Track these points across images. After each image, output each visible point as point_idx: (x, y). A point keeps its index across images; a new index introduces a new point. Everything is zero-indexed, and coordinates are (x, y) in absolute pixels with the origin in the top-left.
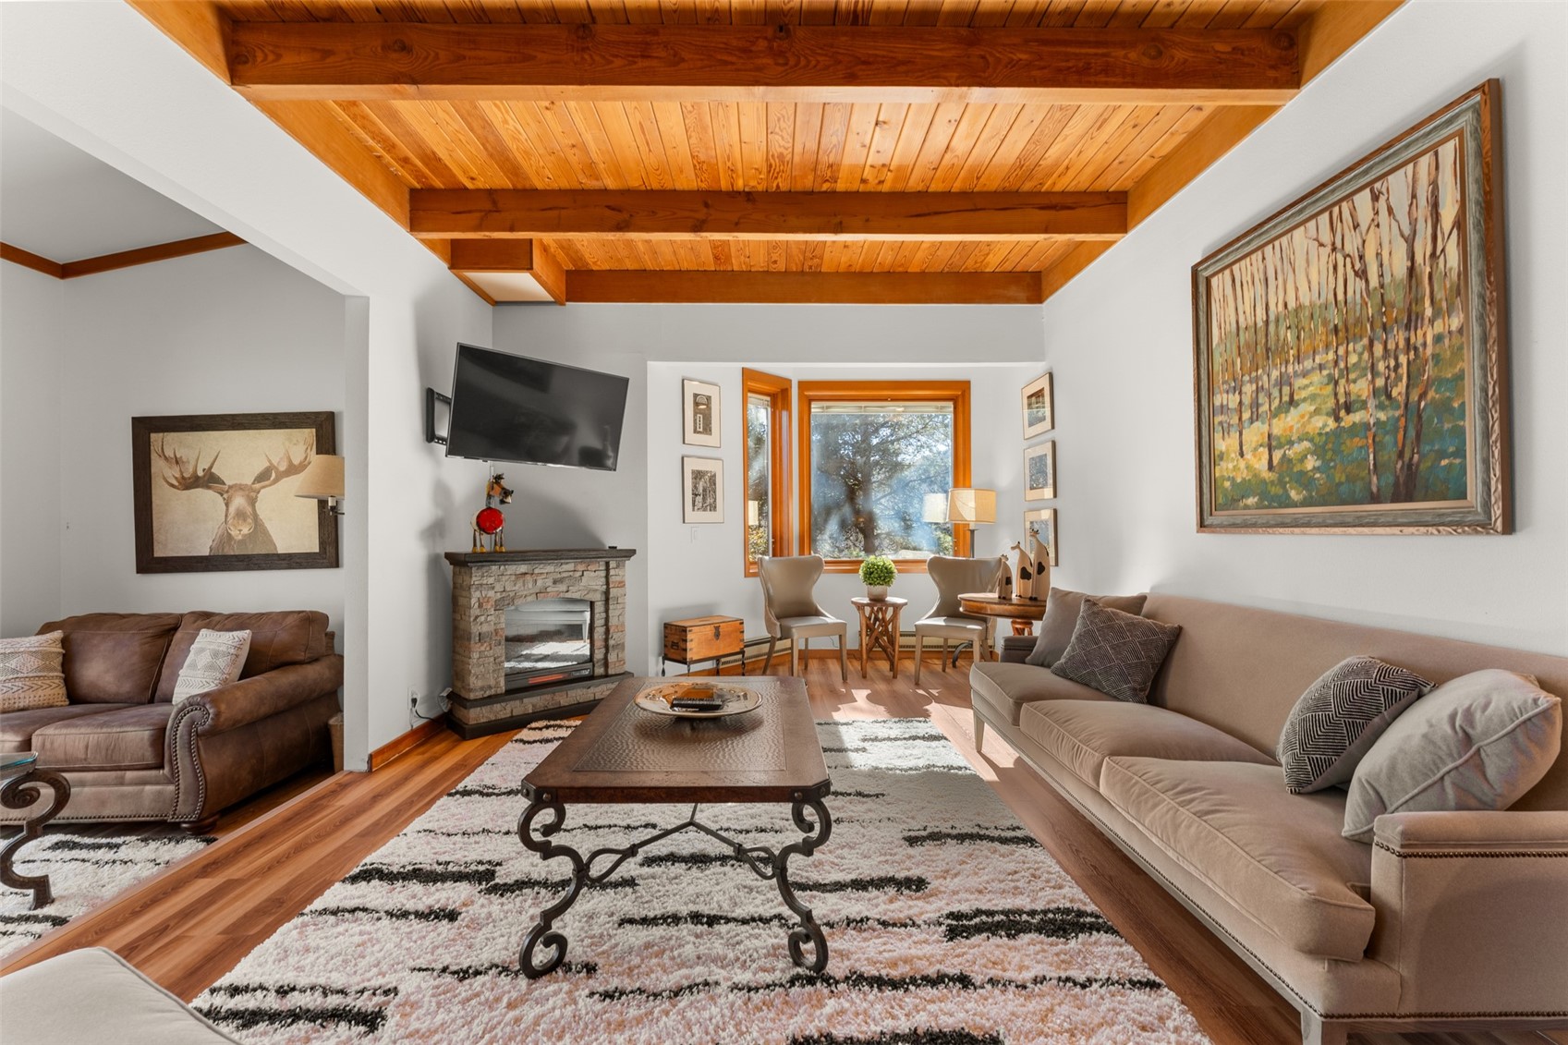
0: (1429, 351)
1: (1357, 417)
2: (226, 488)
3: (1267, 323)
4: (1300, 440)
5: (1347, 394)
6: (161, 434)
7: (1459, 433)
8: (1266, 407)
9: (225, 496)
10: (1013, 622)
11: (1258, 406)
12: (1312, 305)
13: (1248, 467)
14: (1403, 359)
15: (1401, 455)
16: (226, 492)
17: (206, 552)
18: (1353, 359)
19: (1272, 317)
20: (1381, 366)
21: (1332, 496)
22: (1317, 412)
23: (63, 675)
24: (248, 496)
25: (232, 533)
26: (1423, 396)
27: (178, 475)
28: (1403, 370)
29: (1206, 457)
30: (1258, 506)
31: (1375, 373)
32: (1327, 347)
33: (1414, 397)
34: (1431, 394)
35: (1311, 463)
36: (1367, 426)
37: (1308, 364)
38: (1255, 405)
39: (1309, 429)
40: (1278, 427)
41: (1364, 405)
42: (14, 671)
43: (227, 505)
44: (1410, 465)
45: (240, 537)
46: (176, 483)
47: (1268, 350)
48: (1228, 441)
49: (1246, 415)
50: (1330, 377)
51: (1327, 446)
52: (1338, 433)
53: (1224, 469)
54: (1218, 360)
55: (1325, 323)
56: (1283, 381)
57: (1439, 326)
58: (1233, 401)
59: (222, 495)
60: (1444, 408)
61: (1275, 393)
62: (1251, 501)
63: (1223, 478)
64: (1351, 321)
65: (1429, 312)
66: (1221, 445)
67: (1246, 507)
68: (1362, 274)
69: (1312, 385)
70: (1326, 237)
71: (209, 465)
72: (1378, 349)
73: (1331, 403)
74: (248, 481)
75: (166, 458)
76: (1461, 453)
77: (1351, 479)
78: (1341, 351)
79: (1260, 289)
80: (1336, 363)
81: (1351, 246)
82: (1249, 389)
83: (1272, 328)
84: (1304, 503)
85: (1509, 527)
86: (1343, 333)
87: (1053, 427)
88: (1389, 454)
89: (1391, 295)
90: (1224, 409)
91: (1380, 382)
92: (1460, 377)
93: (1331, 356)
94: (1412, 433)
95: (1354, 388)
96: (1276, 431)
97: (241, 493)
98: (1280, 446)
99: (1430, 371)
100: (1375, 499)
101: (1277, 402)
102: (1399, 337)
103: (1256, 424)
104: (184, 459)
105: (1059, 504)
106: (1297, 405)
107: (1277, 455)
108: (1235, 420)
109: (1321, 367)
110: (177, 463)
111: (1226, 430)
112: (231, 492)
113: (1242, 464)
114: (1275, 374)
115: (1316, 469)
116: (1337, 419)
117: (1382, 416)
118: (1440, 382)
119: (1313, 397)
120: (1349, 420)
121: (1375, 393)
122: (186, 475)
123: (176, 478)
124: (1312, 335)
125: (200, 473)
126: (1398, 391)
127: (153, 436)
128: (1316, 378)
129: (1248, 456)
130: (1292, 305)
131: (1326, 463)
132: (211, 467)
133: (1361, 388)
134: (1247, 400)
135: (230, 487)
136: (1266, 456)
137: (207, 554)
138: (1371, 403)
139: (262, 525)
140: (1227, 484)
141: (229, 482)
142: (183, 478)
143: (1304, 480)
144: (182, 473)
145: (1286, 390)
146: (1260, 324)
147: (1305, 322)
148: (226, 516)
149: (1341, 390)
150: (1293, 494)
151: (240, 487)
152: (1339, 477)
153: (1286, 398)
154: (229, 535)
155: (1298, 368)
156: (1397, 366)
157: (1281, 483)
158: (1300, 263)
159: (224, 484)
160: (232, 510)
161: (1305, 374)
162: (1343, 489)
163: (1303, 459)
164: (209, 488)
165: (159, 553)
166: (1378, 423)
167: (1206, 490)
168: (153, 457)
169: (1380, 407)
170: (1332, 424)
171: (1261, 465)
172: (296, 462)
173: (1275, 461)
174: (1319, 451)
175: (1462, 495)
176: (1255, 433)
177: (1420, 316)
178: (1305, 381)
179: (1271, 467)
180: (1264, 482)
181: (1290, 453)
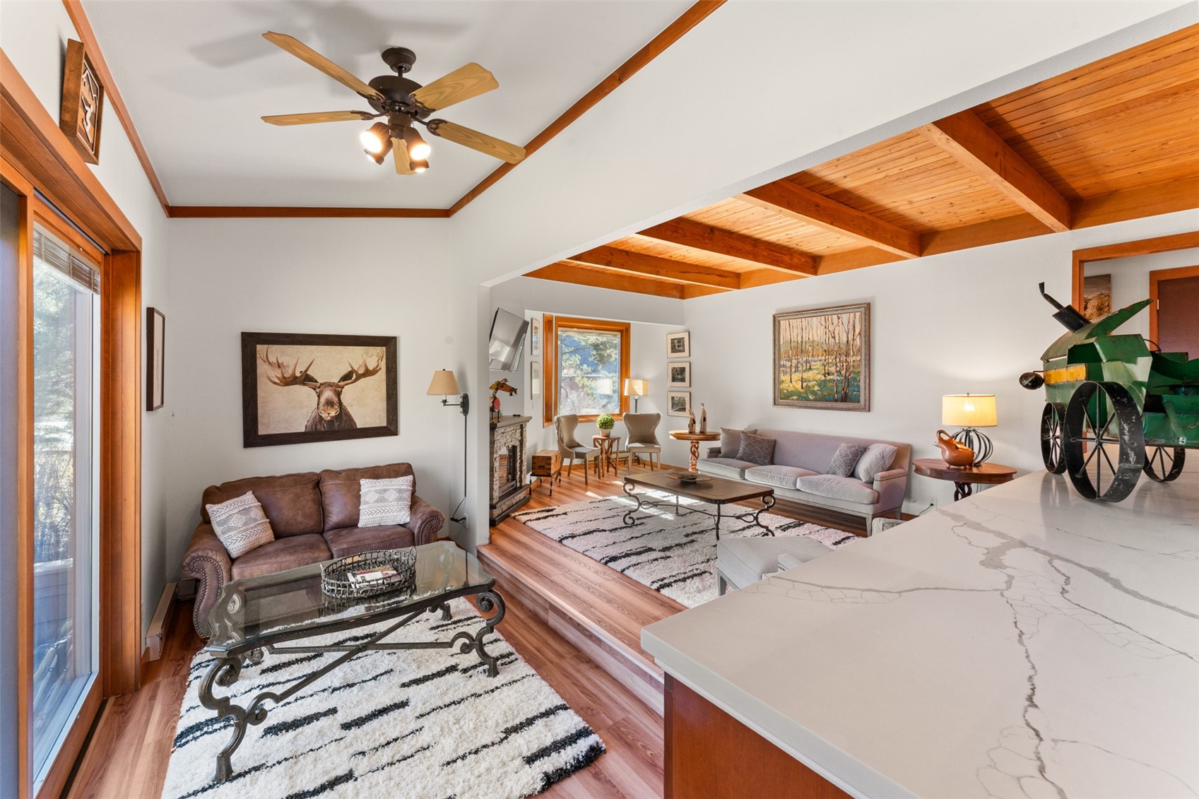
0: (851, 364)
1: (831, 377)
2: (319, 385)
3: (802, 342)
4: (813, 381)
5: (828, 370)
6: (266, 346)
7: (859, 386)
8: (801, 368)
9: (318, 390)
10: (692, 442)
11: (798, 367)
12: (818, 342)
13: (793, 387)
14: (845, 364)
15: (843, 390)
16: (319, 388)
17: (303, 430)
18: (830, 361)
19: (804, 341)
20: (838, 365)
21: (823, 399)
22: (819, 373)
23: (268, 520)
24: (335, 390)
25: (323, 416)
26: (850, 375)
27: (280, 375)
28: (845, 367)
29: (777, 381)
30: (797, 400)
31: (837, 366)
32: (822, 355)
33: (847, 375)
34: (852, 375)
35: (816, 388)
36: (834, 380)
37: (816, 358)
38: (797, 367)
39: (816, 378)
40: (805, 375)
41: (833, 374)
42: (256, 520)
43: (319, 396)
44: (846, 393)
45: (329, 418)
46: (279, 382)
47: (802, 351)
48: (786, 377)
49: (793, 370)
50: (823, 364)
51: (822, 384)
52: (825, 381)
53: (784, 386)
54: (782, 350)
55: (822, 348)
56: (807, 362)
57: (854, 358)
58: (788, 364)
59: (315, 390)
60: (855, 379)
61: (804, 365)
62: (794, 398)
63: (784, 389)
64: (830, 350)
65: (852, 354)
66: (783, 378)
67: (793, 399)
68: (834, 337)
69: (817, 365)
70: (823, 323)
71: (305, 369)
72: (838, 360)
73: (823, 372)
74: (336, 380)
75: (270, 363)
76: (859, 391)
77: (829, 395)
78: (827, 357)
79: (800, 331)
80: (825, 360)
81: (831, 328)
82: (794, 362)
83: (804, 344)
84: (815, 400)
85: (869, 411)
86: (828, 352)
87: (690, 356)
88: (840, 389)
89: (842, 346)
90: (784, 366)
91: (838, 369)
92: (859, 372)
93: (824, 358)
94: (846, 384)
95: (830, 369)
96: (804, 377)
97: (330, 388)
98: (806, 381)
99: (851, 369)
100: (836, 401)
101: (805, 368)
102: (843, 358)
103: (797, 373)
104: (285, 364)
105: (692, 390)
106: (812, 370)
107: (805, 384)
108: (789, 370)
109: (820, 360)
110: (279, 367)
111: (785, 373)
112: (322, 387)
113: (791, 385)
114: (804, 359)
115: (818, 390)
116: (825, 377)
117: (839, 378)
118: (854, 372)
119: (818, 369)
120: (828, 378)
121: (837, 371)
122: (286, 375)
123: (278, 378)
124: (818, 350)
125: (298, 374)
126: (843, 372)
127: (259, 347)
128: (819, 363)
129: (794, 383)
130: (811, 339)
131: (822, 389)
132: (307, 370)
133: (833, 369)
134: (793, 365)
135: (321, 384)
136: (801, 384)
137: (304, 431)
138: (835, 374)
139: (346, 410)
140: (785, 391)
141: (320, 381)
142: (284, 378)
143: (814, 393)
144: (283, 374)
145: (808, 365)
146: (799, 342)
147: (815, 346)
148: (318, 404)
149: (826, 369)
150: (810, 397)
151: (330, 385)
152: (825, 393)
153: (808, 367)
154: (321, 417)
155: (813, 359)
156: (843, 366)
157: (806, 393)
158: (815, 328)
159: (316, 382)
160: (323, 400)
161: (815, 361)
162: (827, 397)
163: (814, 386)
164: (304, 384)
165: (262, 431)
166: (837, 380)
167: (776, 392)
168: (258, 362)
169: (838, 375)
170: (823, 378)
171: (799, 386)
172: (371, 368)
173: (804, 386)
174: (819, 385)
175: (859, 402)
176: (796, 376)
177: (849, 354)
178: (815, 363)
179: (802, 388)
180: (799, 392)
181: (809, 384)
